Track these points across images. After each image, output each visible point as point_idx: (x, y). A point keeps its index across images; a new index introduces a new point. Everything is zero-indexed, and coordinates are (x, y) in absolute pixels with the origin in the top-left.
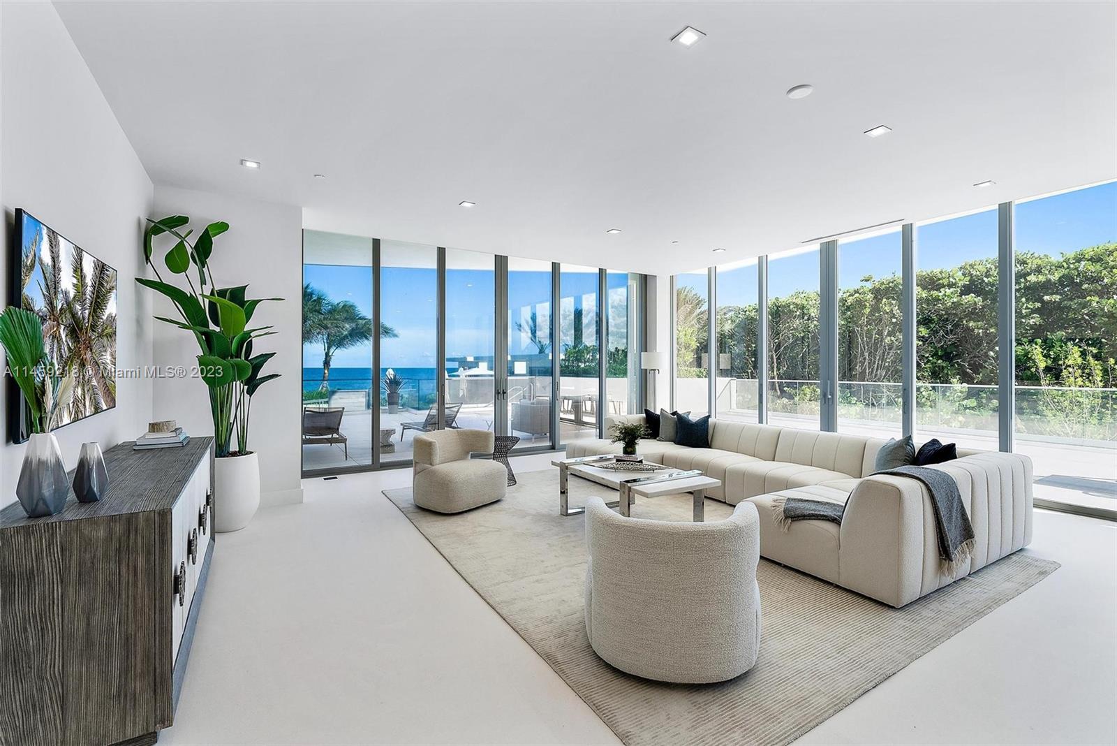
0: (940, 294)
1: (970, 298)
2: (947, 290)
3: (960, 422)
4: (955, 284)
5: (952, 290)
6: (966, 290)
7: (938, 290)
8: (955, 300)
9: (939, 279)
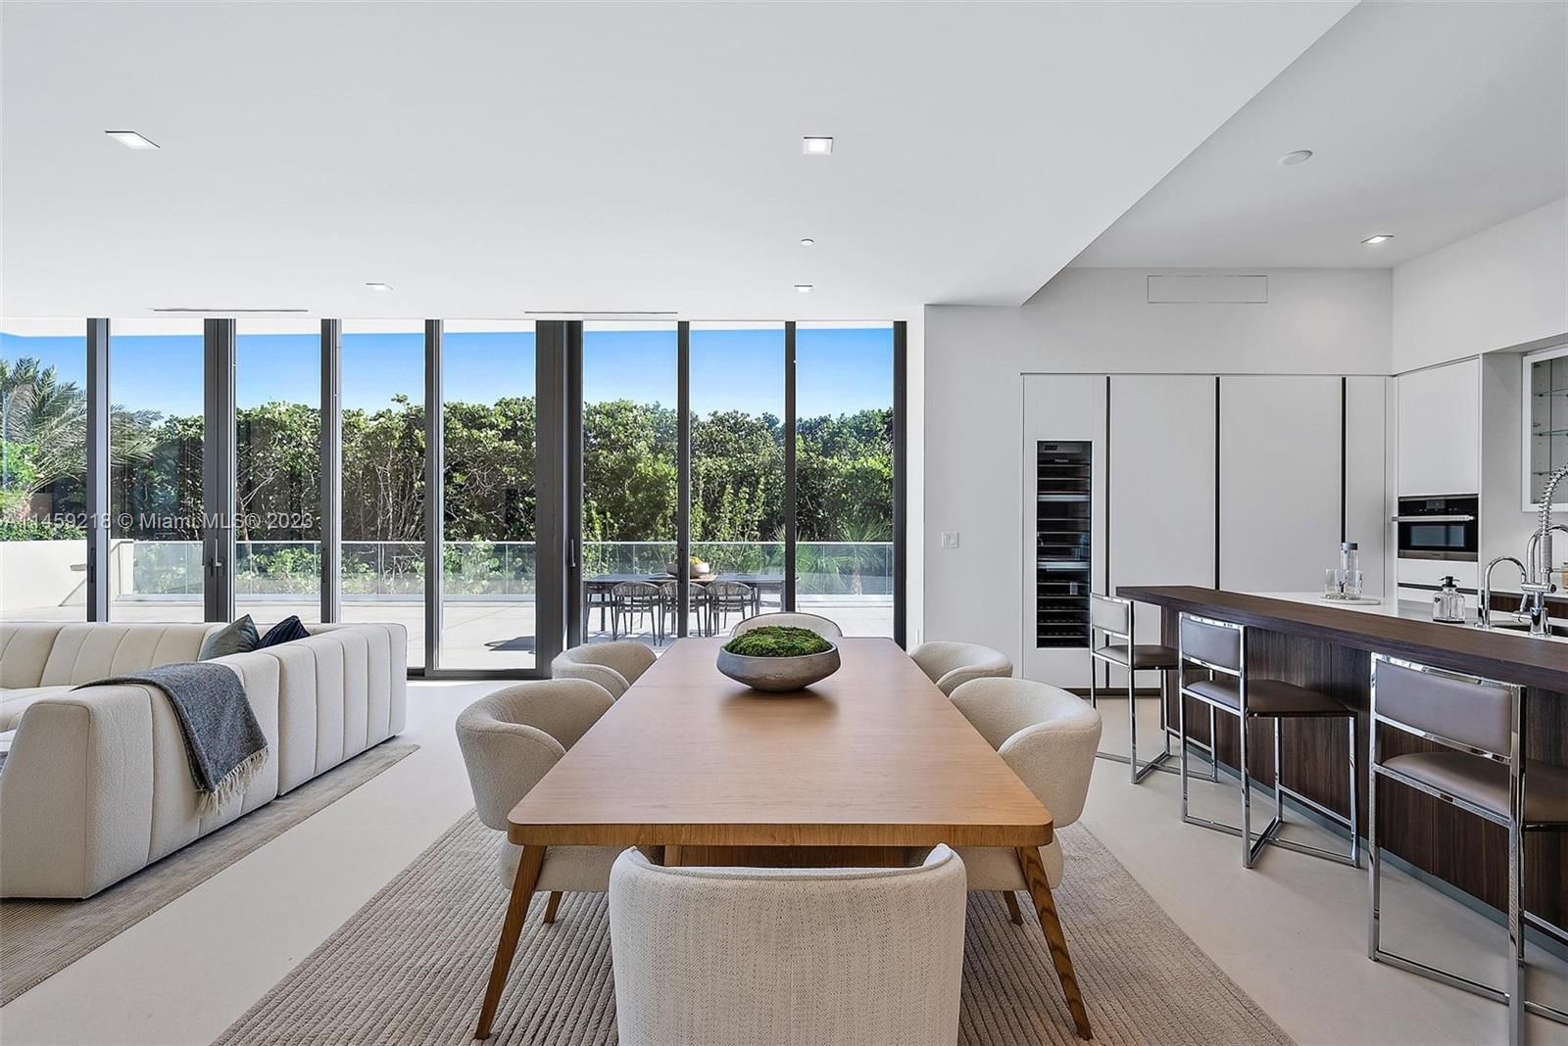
0: (482, 435)
1: (510, 445)
2: (489, 431)
3: (483, 587)
4: (497, 426)
5: (493, 432)
6: (507, 435)
7: (479, 429)
8: (497, 445)
9: (481, 417)
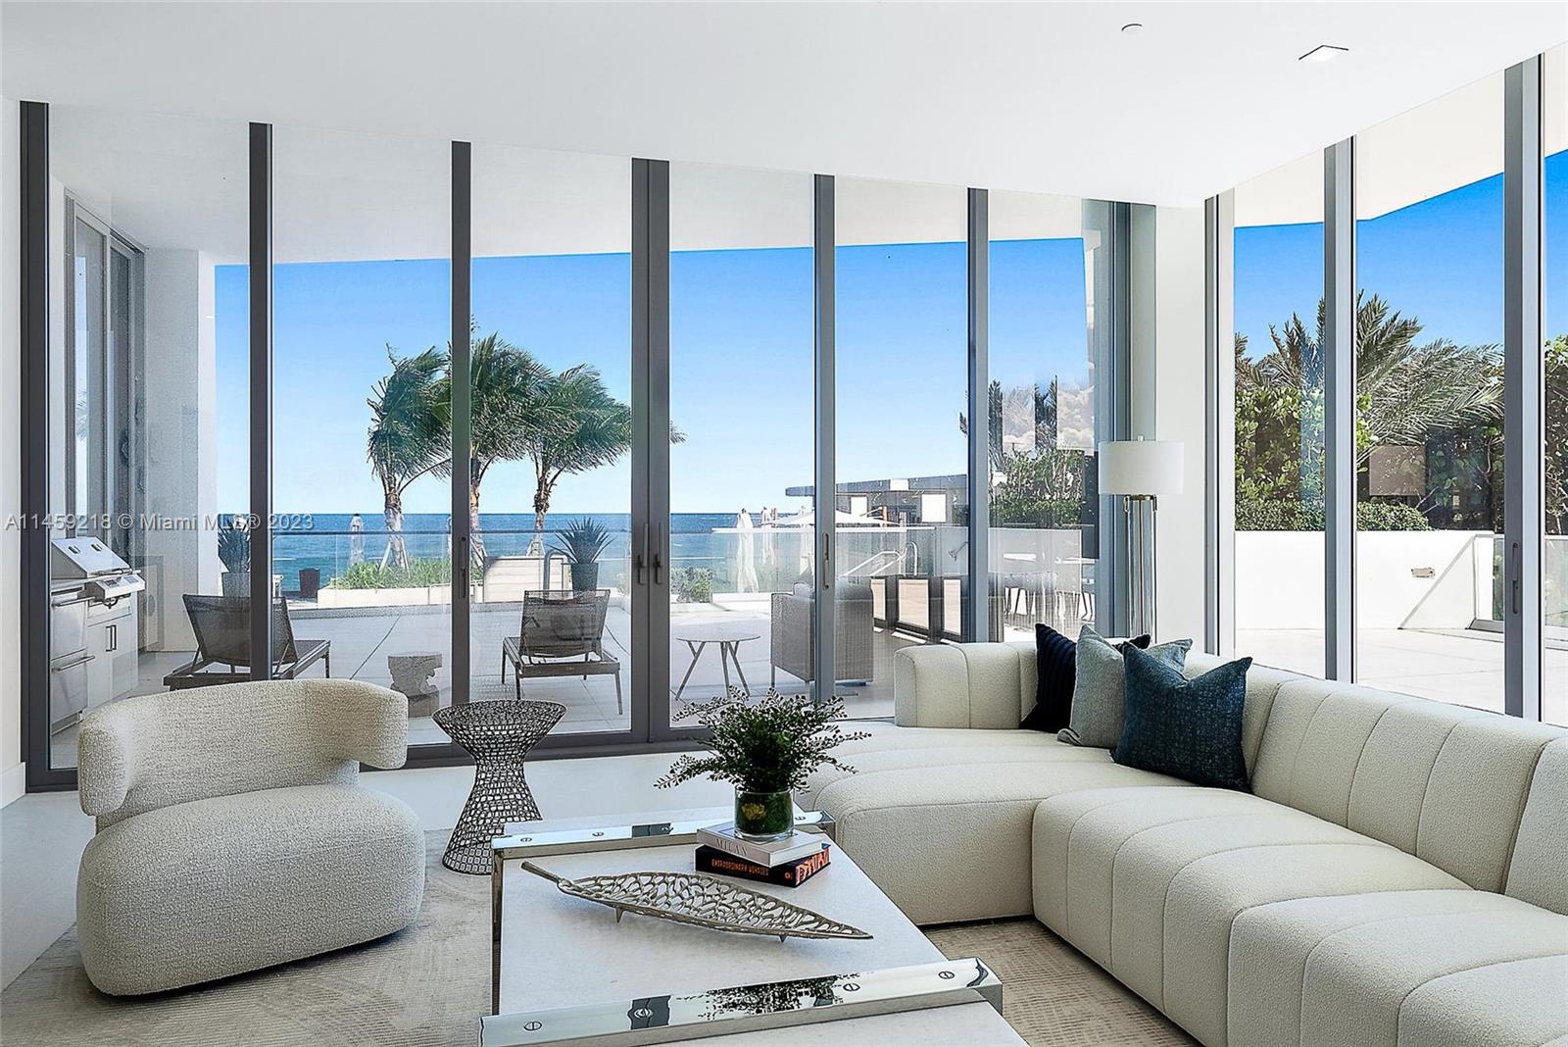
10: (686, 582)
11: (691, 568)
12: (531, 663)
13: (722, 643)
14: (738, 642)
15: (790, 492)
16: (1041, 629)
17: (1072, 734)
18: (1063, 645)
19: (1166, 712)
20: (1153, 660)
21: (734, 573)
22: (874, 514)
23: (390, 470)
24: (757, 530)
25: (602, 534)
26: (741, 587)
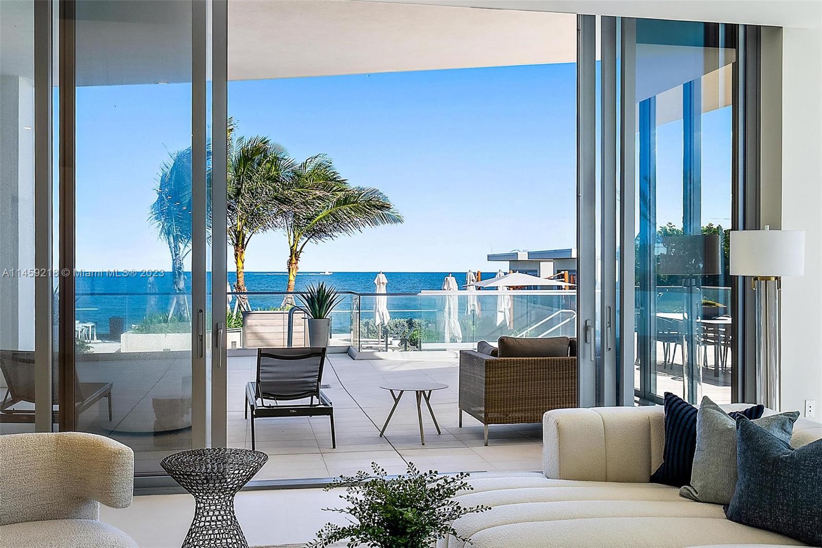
10: (407, 330)
11: (411, 319)
12: (263, 406)
13: (417, 392)
14: (430, 391)
15: (491, 258)
16: (669, 397)
17: (692, 491)
18: (687, 412)
19: (772, 478)
20: (762, 432)
21: (442, 325)
22: (559, 277)
23: (176, 239)
24: (463, 293)
25: (333, 295)
26: (447, 337)
